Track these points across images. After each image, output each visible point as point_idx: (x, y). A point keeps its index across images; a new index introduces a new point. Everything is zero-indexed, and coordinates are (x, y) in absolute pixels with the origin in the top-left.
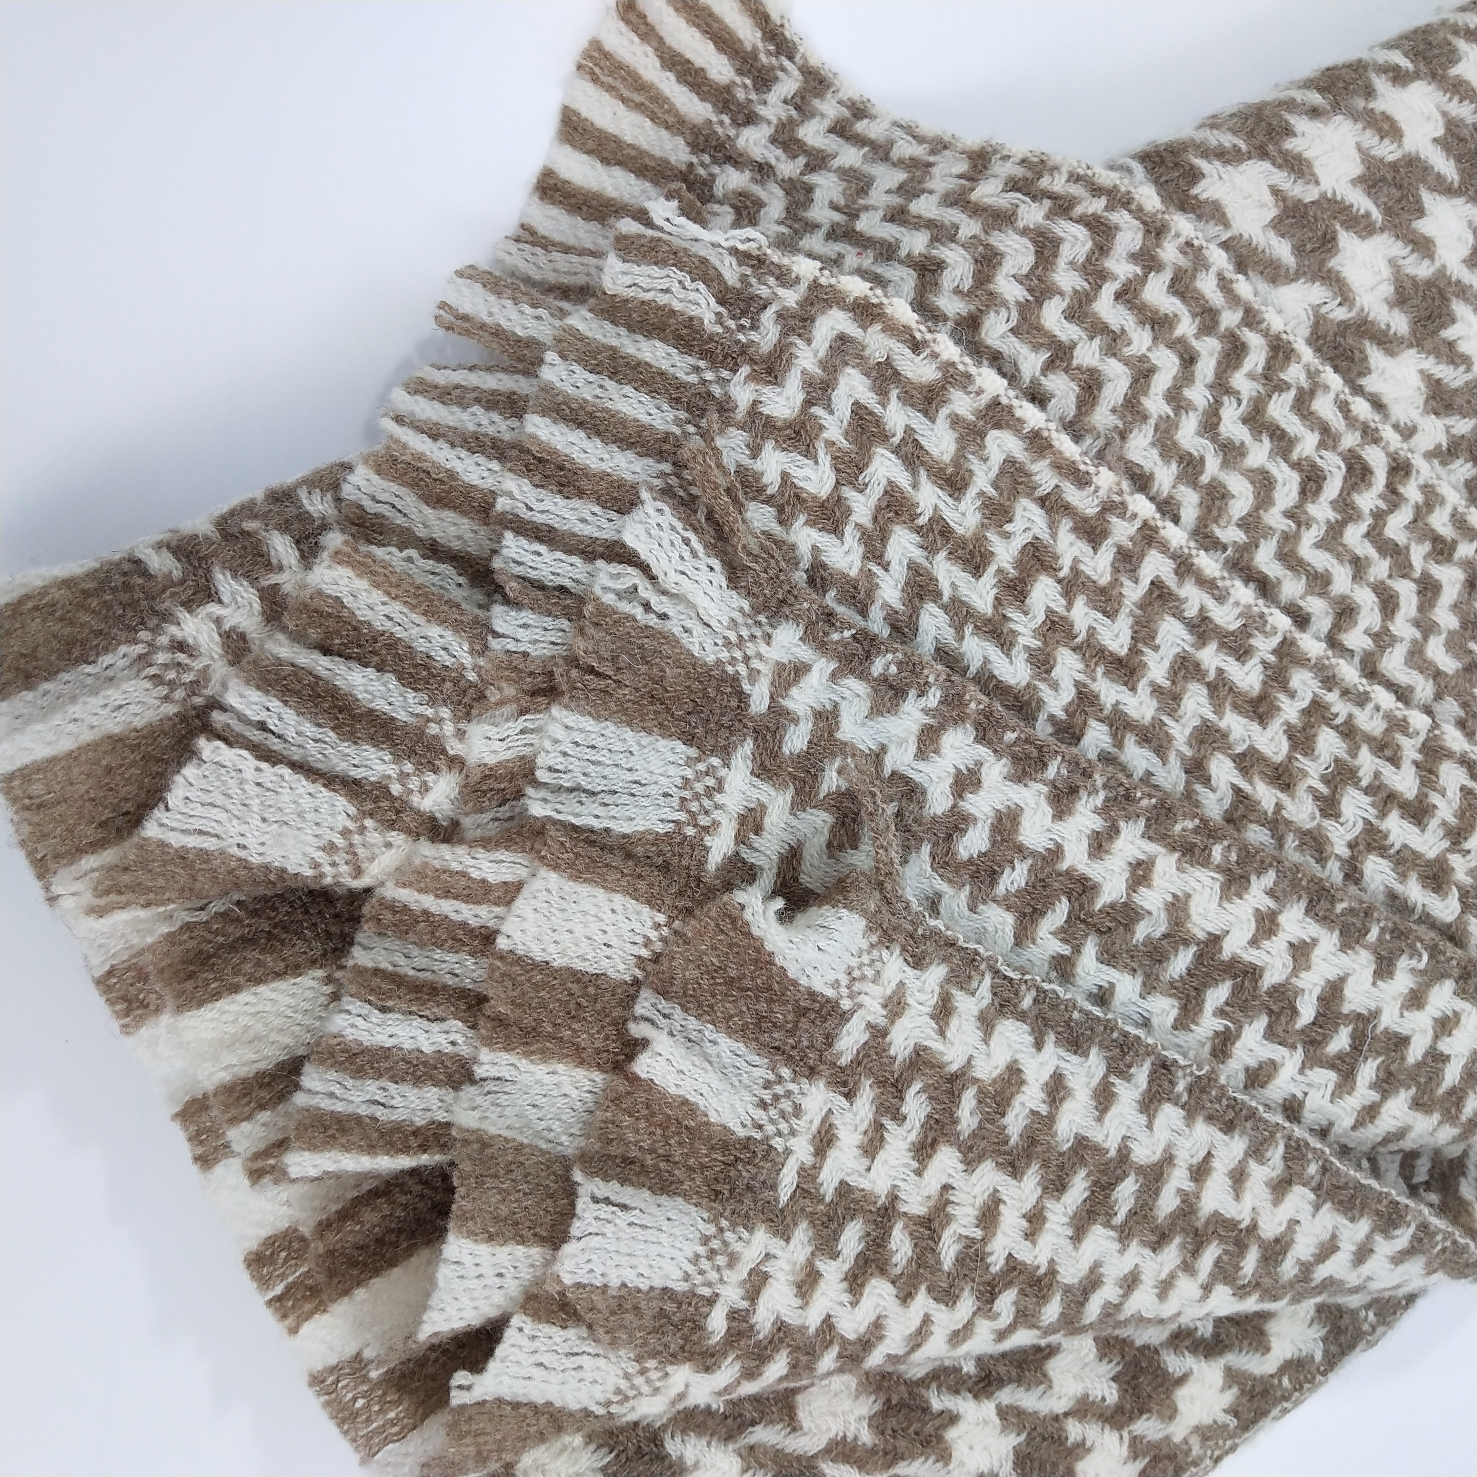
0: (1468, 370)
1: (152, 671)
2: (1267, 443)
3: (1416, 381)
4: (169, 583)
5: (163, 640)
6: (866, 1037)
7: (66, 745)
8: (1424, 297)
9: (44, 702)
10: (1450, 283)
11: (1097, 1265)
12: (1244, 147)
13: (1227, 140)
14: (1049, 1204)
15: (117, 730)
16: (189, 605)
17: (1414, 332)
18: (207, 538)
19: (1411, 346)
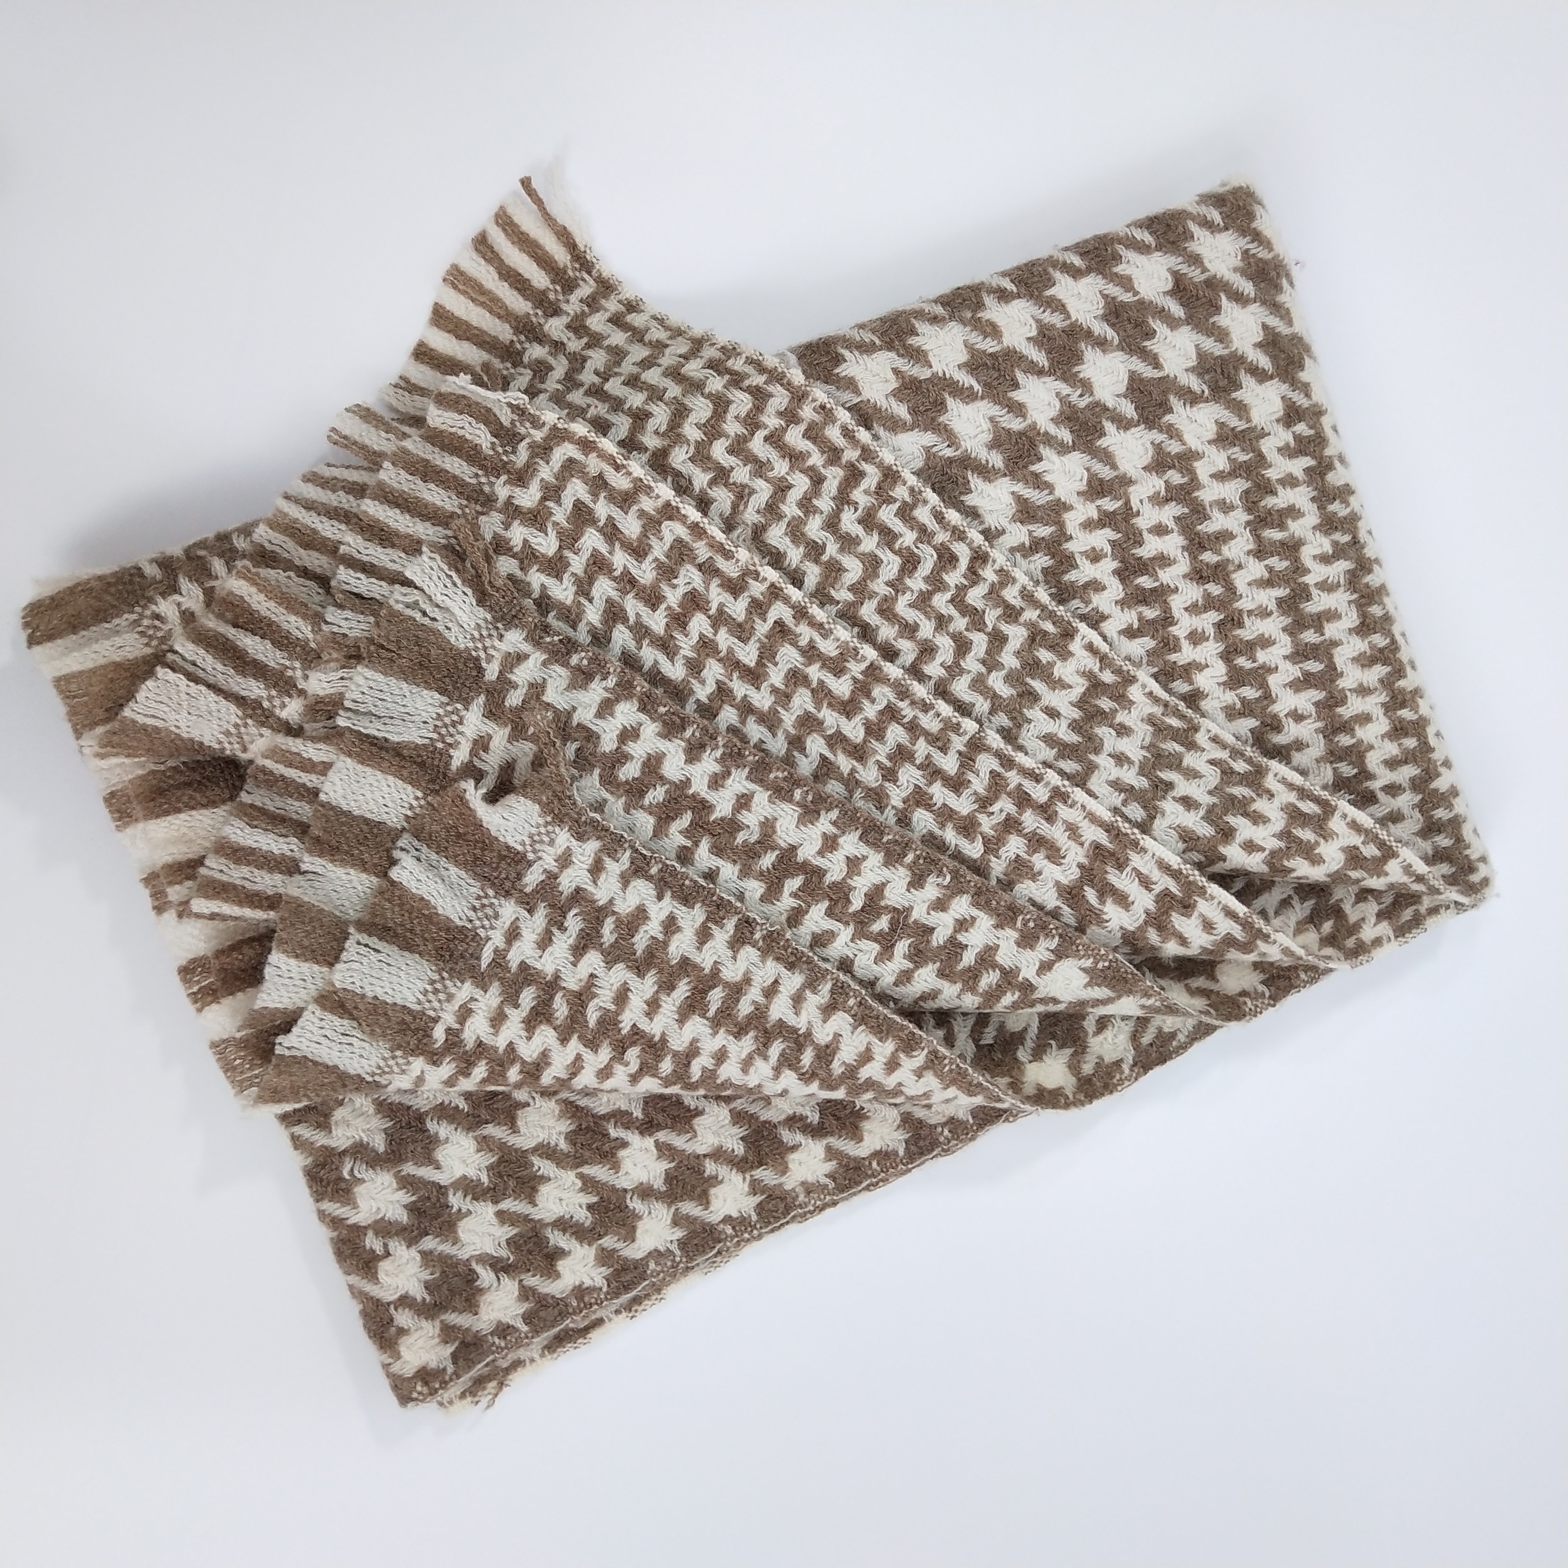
0: (1051, 493)
1: (140, 629)
2: (876, 537)
3: (1009, 499)
4: (154, 582)
5: (148, 613)
6: (543, 877)
7: (90, 665)
8: (1017, 443)
9: (82, 641)
10: (1039, 433)
11: (694, 1041)
12: (878, 342)
13: (868, 337)
14: (663, 997)
15: (118, 659)
16: (164, 595)
17: (1007, 466)
18: (178, 558)
19: (1005, 475)
